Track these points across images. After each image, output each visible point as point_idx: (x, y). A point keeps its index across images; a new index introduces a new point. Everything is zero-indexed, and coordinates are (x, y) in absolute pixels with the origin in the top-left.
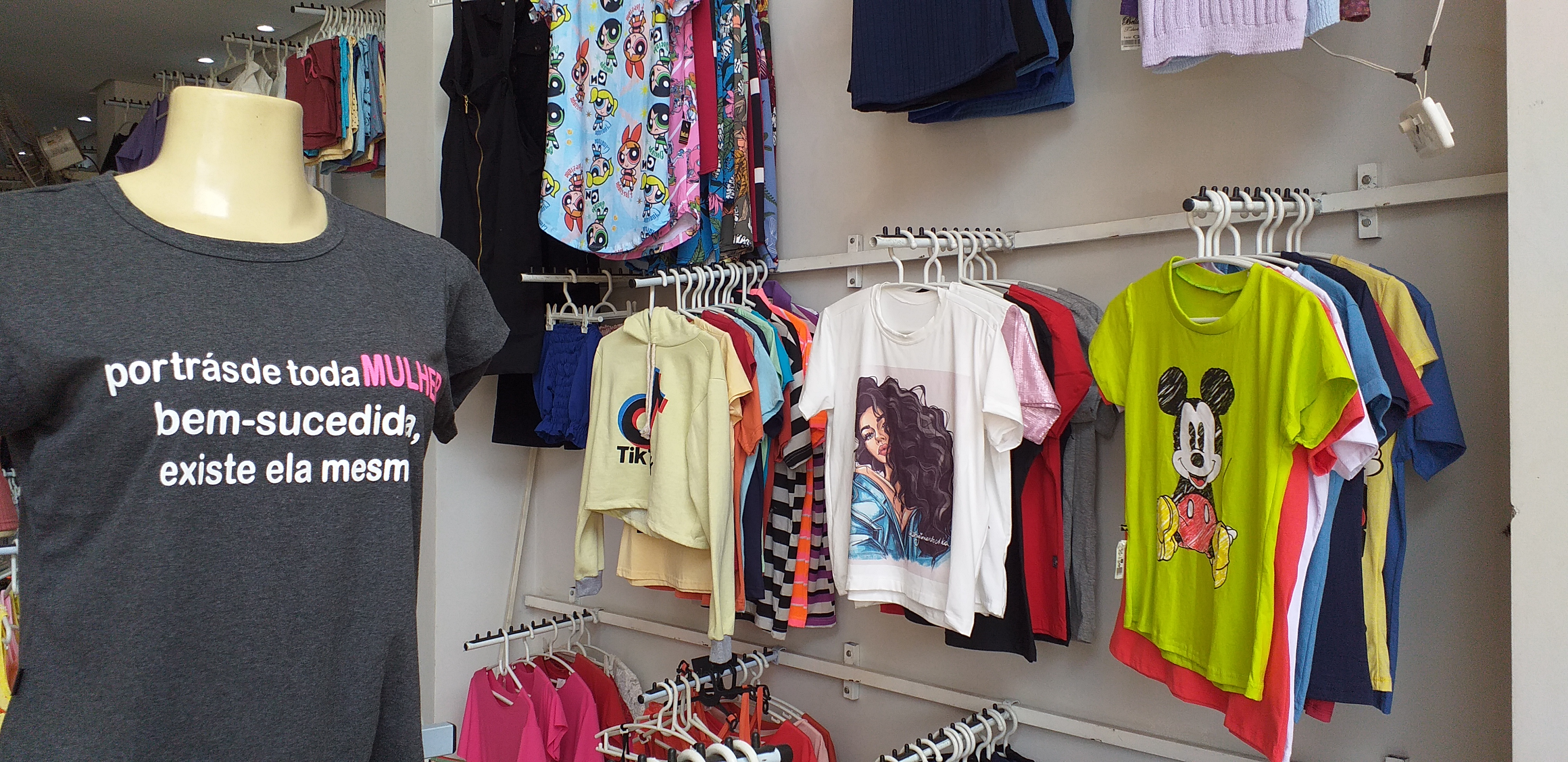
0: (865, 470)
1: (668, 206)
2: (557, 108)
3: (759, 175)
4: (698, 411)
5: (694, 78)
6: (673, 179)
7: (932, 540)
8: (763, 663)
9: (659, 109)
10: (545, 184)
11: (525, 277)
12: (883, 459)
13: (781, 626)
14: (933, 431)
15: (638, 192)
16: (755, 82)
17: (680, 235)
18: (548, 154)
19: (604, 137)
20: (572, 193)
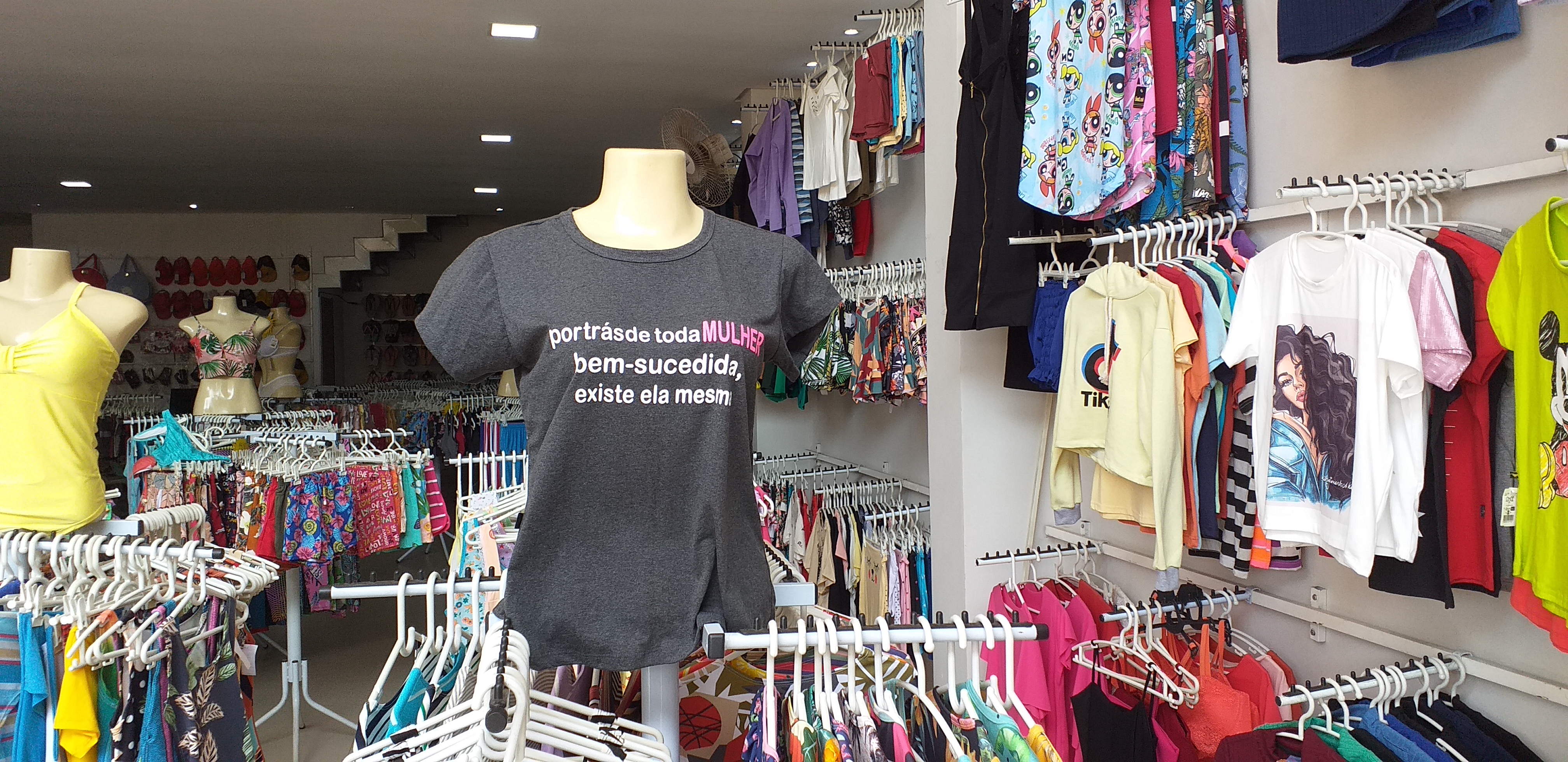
0: (1283, 415)
1: (1124, 168)
2: (1034, 87)
3: (1224, 129)
4: (1147, 359)
5: (1150, 46)
6: (1128, 144)
7: (1340, 484)
8: (1233, 601)
9: (1114, 79)
10: (1024, 158)
11: (1013, 241)
12: (1301, 405)
13: (1242, 565)
14: (1342, 377)
15: (1098, 157)
16: (1220, 38)
17: (1137, 194)
18: (1026, 130)
19: (1072, 109)
20: (1047, 163)
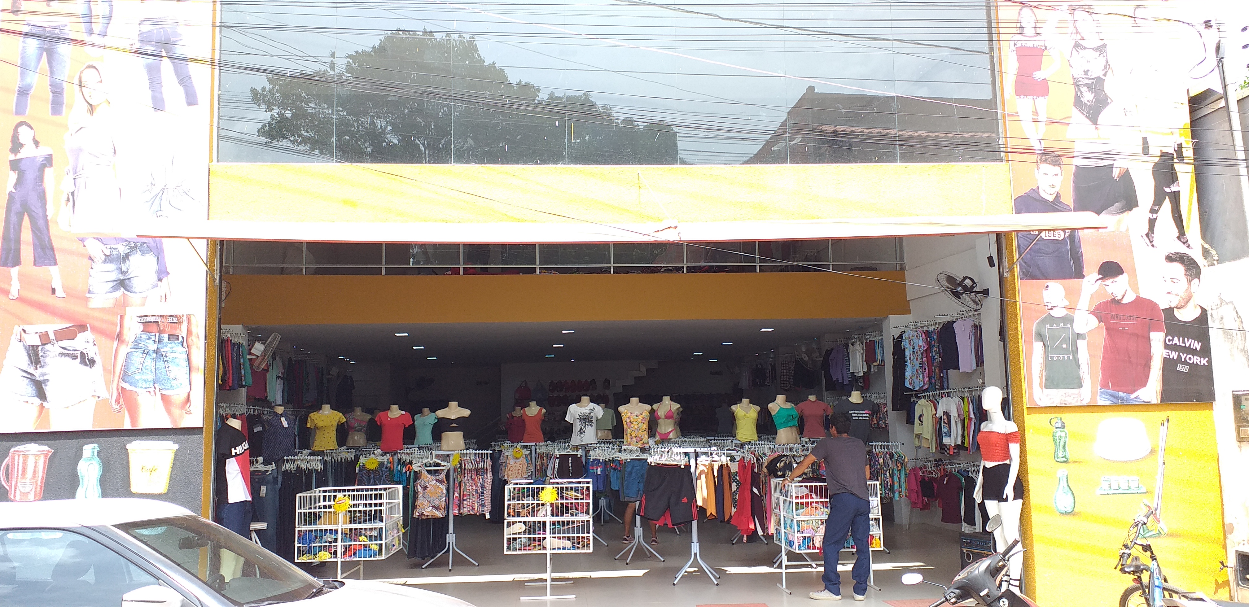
0: (944, 424)
1: (923, 382)
2: (907, 365)
3: (942, 374)
5: (927, 361)
6: (923, 378)
9: (920, 366)
10: (905, 378)
11: (905, 394)
12: (946, 423)
13: (948, 453)
16: (940, 358)
17: (926, 387)
18: (906, 373)
19: (913, 370)
20: (910, 379)
